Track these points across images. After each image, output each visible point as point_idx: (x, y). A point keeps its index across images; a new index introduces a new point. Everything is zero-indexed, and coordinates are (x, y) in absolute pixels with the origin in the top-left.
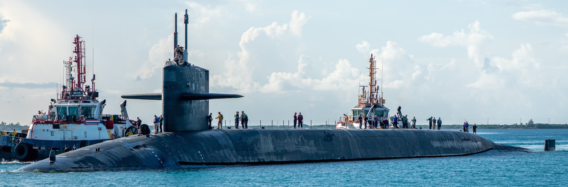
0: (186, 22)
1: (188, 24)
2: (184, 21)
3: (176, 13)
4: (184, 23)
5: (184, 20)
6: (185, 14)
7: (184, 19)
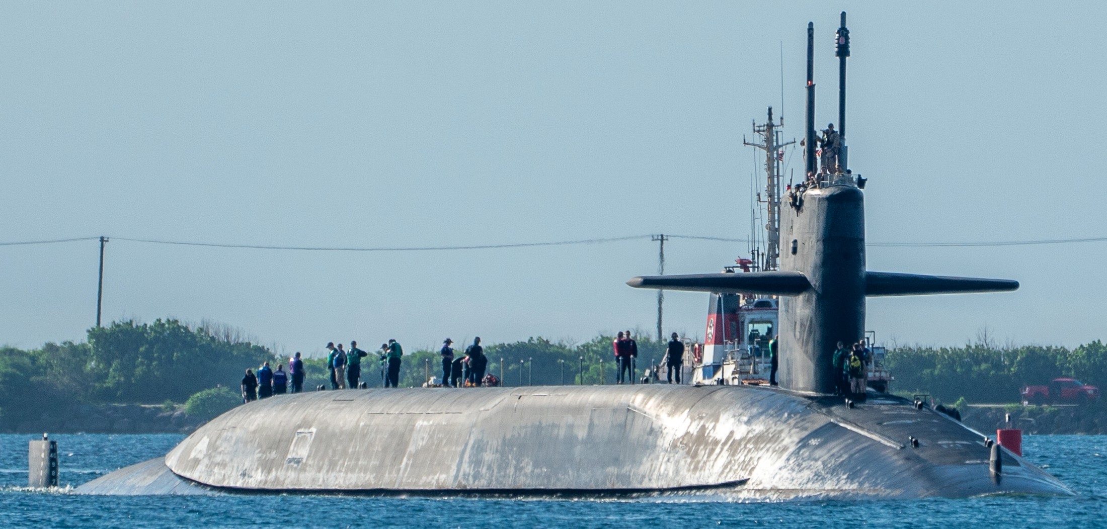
0: (843, 51)
1: (847, 58)
2: (836, 49)
3: (811, 24)
4: (834, 54)
5: (836, 45)
6: (840, 26)
7: (836, 41)
